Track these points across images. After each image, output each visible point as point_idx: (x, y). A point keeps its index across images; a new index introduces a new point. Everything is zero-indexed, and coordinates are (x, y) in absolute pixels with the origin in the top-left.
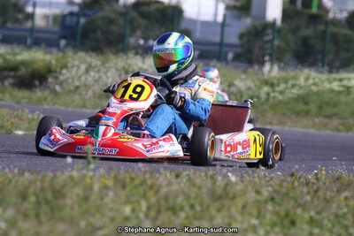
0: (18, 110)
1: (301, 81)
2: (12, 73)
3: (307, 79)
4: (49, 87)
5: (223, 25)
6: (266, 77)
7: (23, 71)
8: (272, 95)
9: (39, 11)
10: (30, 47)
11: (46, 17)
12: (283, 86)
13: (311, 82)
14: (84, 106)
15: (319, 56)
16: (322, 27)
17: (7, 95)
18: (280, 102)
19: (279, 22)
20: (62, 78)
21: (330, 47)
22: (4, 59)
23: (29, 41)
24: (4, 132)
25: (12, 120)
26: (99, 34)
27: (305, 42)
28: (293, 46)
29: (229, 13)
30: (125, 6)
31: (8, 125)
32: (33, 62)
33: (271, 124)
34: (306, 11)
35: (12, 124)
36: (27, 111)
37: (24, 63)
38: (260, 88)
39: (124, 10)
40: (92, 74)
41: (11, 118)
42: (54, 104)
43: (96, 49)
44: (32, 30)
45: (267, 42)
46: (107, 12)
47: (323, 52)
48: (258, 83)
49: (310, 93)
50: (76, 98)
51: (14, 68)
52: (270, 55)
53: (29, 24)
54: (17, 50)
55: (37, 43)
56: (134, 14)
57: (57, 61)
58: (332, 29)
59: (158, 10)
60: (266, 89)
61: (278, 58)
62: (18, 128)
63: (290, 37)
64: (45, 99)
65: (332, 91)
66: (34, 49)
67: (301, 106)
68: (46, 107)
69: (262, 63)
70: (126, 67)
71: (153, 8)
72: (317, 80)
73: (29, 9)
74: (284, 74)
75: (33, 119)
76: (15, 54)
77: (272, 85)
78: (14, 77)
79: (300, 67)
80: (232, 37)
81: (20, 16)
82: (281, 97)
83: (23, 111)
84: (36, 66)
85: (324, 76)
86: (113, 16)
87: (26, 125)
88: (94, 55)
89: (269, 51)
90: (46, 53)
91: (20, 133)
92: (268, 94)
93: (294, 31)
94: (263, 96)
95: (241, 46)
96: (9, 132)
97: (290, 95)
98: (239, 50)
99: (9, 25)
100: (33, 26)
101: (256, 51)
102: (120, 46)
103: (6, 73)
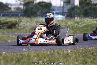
0: (8, 35)
1: (86, 21)
2: (6, 25)
3: (87, 21)
4: (17, 28)
5: (63, 7)
6: (76, 21)
7: (9, 24)
8: (78, 26)
9: (13, 7)
10: (10, 17)
11: (14, 8)
12: (81, 23)
13: (88, 21)
14: (26, 32)
15: (90, 14)
16: (90, 6)
17: (5, 31)
18: (80, 28)
19: (78, 6)
20: (20, 25)
21: (93, 11)
22: (4, 21)
23: (10, 15)
24: (5, 41)
25: (7, 38)
26: (29, 12)
27: (86, 10)
28: (83, 12)
29: (64, 4)
30: (36, 4)
31: (6, 39)
32: (12, 21)
33: (78, 34)
34: (86, 2)
35: (7, 39)
36: (11, 35)
37: (9, 22)
38: (74, 24)
39: (35, 5)
40: (28, 23)
41: (7, 37)
42: (18, 32)
43: (29, 16)
44: (11, 12)
45: (75, 11)
46: (31, 6)
47: (91, 13)
48: (74, 23)
49: (88, 25)
50: (24, 30)
51: (7, 23)
52: (77, 15)
53: (10, 11)
54: (7, 18)
55: (13, 16)
56: (38, 6)
57: (18, 20)
58: (93, 6)
59: (45, 4)
60: (76, 24)
61: (79, 15)
62: (9, 40)
63: (82, 9)
64: (16, 31)
65: (94, 24)
66: (12, 17)
67: (86, 28)
68: (16, 33)
69: (74, 17)
70: (37, 21)
71: (43, 4)
72: (90, 21)
73: (10, 6)
74: (81, 20)
75: (13, 37)
76: (7, 19)
77: (78, 23)
78: (7, 25)
79: (85, 17)
80: (66, 10)
81: (7, 9)
82: (80, 26)
83: (10, 35)
84: (12, 22)
85: (92, 20)
86: (33, 7)
87: (11, 39)
88: (28, 18)
89: (76, 14)
90: (15, 18)
91: (9, 41)
92: (77, 26)
93: (83, 8)
94: (75, 26)
95: (68, 13)
96: (7, 41)
97: (83, 26)
98: (68, 14)
99: (4, 11)
100: (11, 11)
101: (73, 14)
102: (35, 15)
103: (4, 25)
